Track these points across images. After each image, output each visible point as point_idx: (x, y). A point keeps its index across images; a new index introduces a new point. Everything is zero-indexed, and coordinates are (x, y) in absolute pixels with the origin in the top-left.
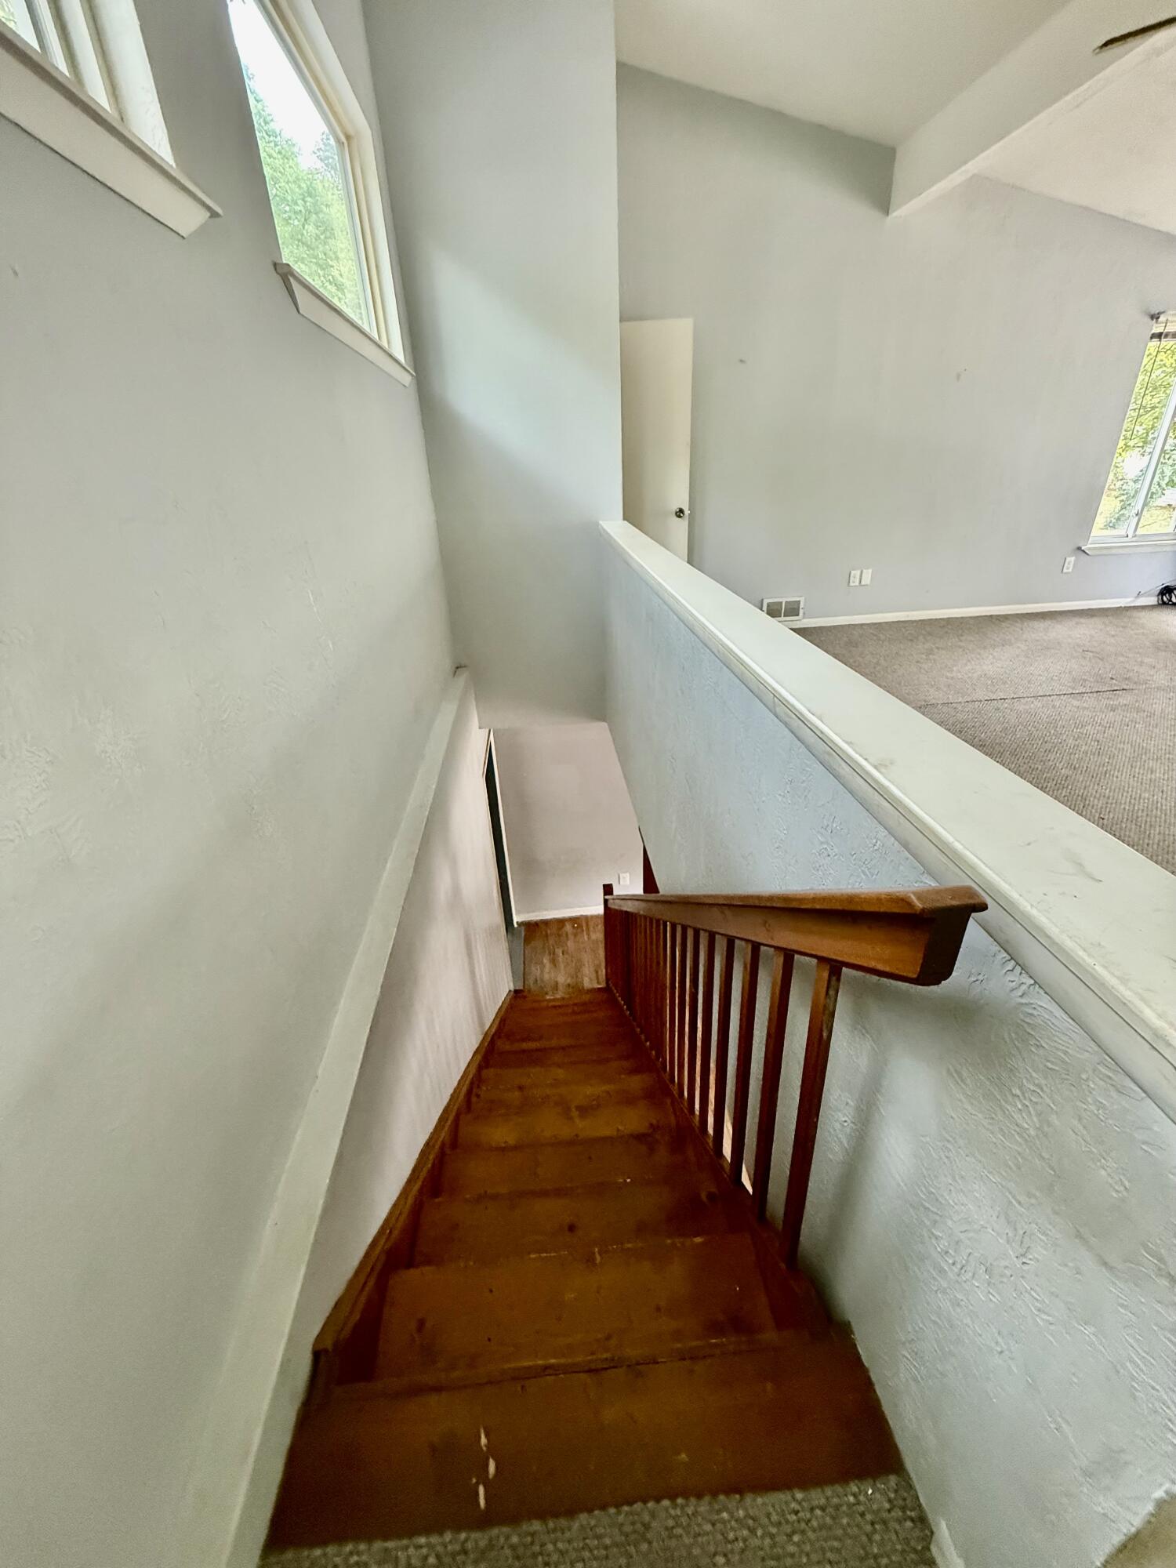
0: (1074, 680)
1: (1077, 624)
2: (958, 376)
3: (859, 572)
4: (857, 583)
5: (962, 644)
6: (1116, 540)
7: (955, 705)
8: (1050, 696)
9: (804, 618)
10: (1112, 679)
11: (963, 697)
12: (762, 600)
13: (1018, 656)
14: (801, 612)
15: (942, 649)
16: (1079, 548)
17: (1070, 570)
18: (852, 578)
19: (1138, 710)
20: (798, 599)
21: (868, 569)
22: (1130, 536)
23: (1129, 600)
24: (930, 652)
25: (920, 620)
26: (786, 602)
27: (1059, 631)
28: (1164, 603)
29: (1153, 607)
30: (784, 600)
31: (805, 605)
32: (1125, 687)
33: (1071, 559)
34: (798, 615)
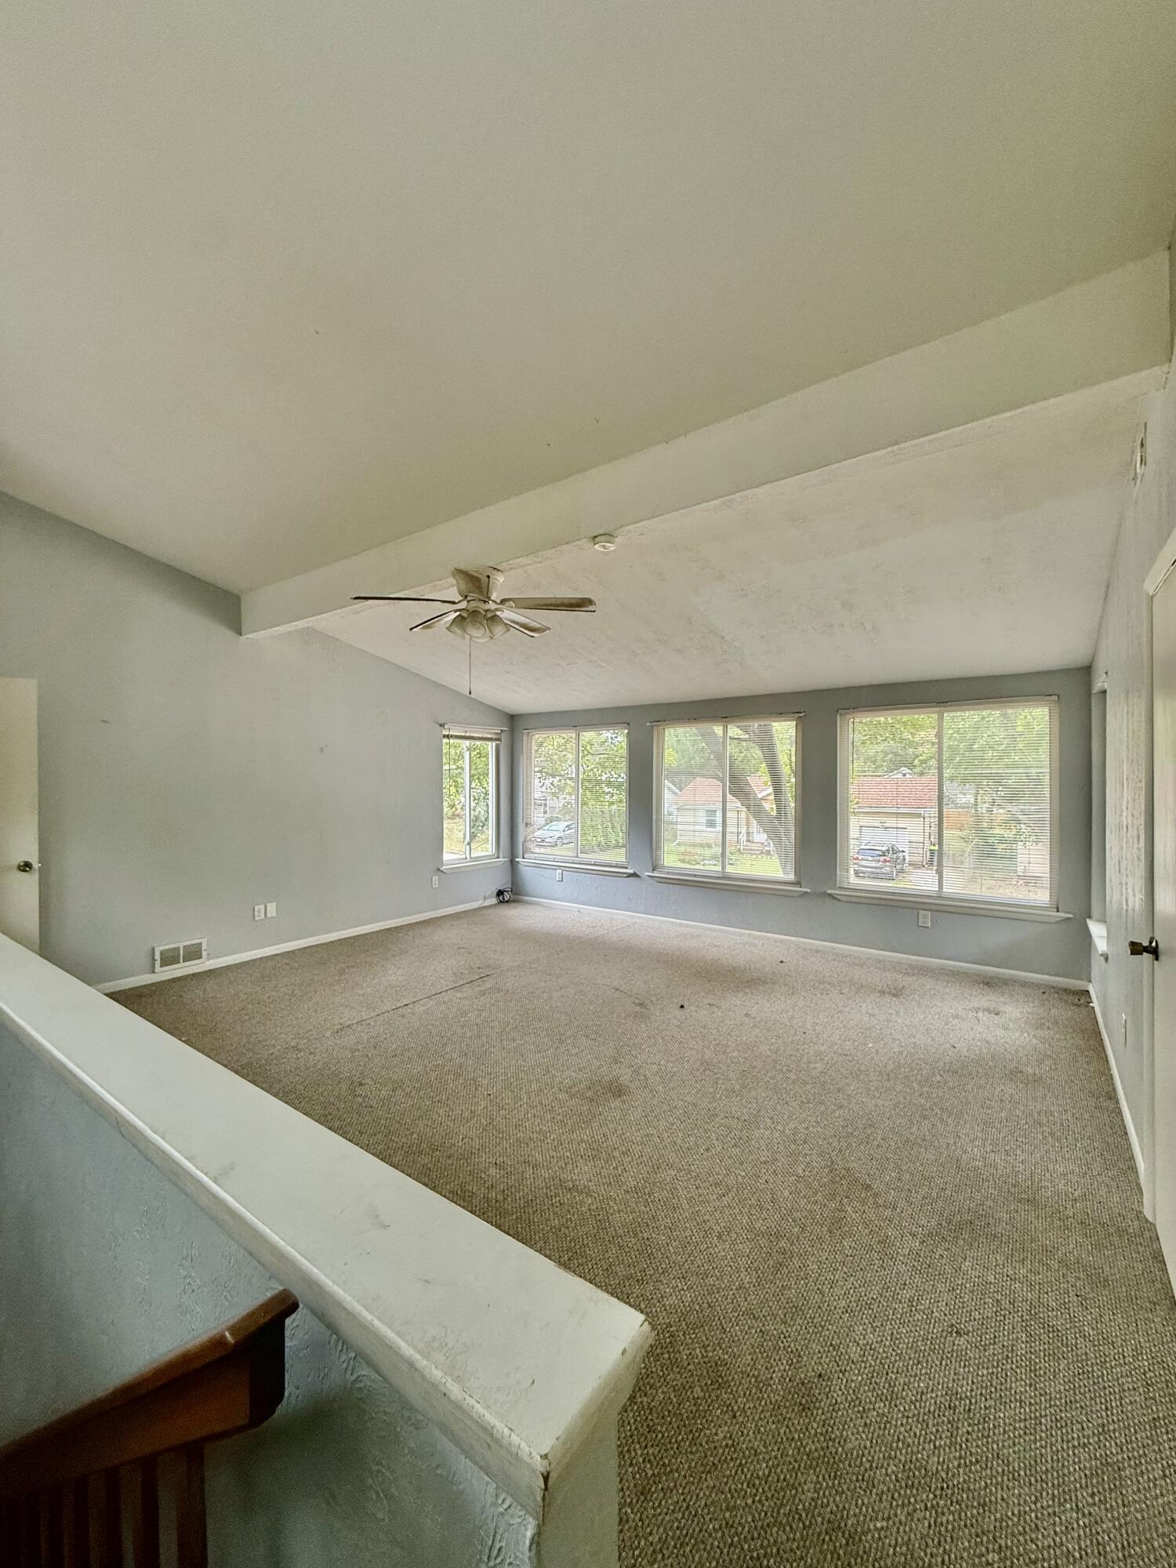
0: (455, 974)
1: (452, 925)
2: (322, 750)
3: (262, 907)
4: (263, 917)
5: (369, 959)
6: (457, 862)
7: (368, 1021)
8: (440, 993)
9: (209, 959)
10: (479, 968)
11: (374, 1011)
12: (153, 949)
13: (413, 962)
14: (204, 954)
15: (353, 967)
16: (439, 869)
17: (437, 886)
18: (256, 913)
19: (499, 990)
20: (198, 941)
21: (272, 902)
22: (468, 858)
23: (480, 902)
24: (341, 973)
25: (330, 942)
26: (184, 947)
27: (441, 935)
28: (501, 902)
29: (495, 905)
30: (181, 945)
31: (208, 946)
32: (488, 973)
33: (435, 878)
34: (201, 958)
